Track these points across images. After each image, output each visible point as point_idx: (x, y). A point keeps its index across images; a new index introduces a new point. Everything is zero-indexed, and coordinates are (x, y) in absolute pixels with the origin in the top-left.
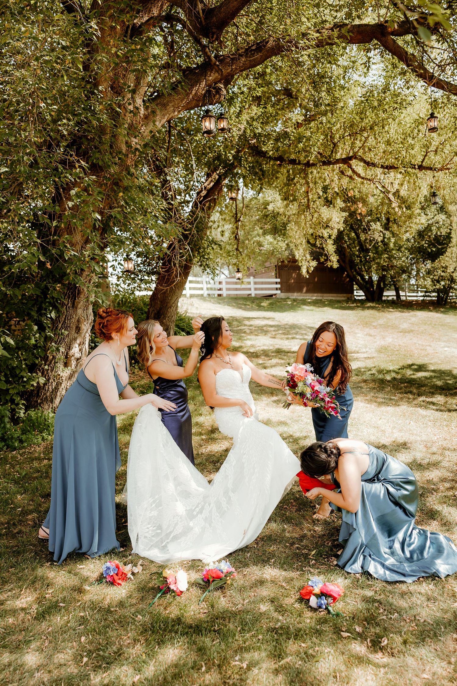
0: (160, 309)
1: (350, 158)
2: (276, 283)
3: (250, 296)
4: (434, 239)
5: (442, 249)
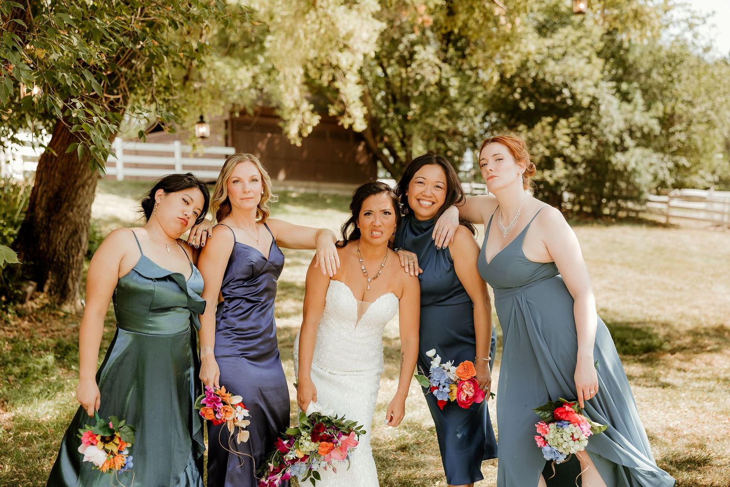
5: (544, 104)
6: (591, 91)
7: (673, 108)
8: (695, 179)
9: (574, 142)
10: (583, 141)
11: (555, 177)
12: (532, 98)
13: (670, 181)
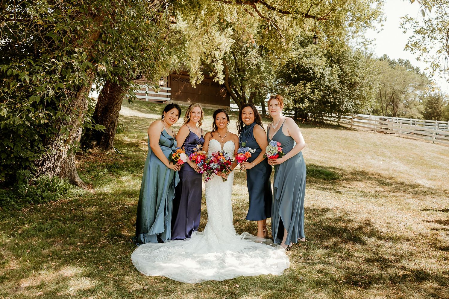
0: (108, 105)
1: (256, 1)
2: (167, 91)
3: (144, 100)
4: (297, 68)
5: (301, 76)
6: (321, 71)
7: (355, 80)
8: (363, 110)
9: (313, 92)
10: (316, 92)
11: (304, 106)
12: (297, 73)
13: (352, 110)
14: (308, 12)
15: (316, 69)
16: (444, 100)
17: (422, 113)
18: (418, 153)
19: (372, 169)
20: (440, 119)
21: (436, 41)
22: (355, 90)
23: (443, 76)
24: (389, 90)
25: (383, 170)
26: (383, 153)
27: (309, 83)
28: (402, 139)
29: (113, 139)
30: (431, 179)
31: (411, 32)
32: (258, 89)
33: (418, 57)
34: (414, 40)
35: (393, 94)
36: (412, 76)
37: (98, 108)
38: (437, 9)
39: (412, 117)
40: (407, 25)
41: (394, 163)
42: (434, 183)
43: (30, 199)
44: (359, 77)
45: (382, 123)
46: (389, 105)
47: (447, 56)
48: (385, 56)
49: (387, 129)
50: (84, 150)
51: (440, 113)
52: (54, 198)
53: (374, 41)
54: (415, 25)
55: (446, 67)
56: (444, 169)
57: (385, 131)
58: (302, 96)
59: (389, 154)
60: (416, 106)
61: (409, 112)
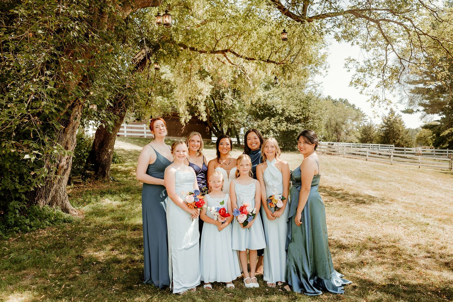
0: (104, 140)
1: (226, 51)
3: (143, 137)
4: (262, 107)
14: (269, 58)
15: (278, 107)
16: (375, 128)
17: (358, 138)
18: (360, 169)
19: (327, 184)
20: (373, 143)
21: (374, 77)
22: (308, 123)
23: (382, 106)
24: (333, 123)
25: (336, 184)
26: (333, 170)
27: (273, 118)
28: (346, 158)
29: (109, 169)
30: (376, 190)
31: (353, 71)
32: (234, 125)
33: (361, 91)
34: (357, 77)
35: (337, 125)
36: (350, 111)
37: (95, 143)
38: (374, 51)
39: (352, 142)
40: (350, 65)
41: (343, 178)
42: (379, 193)
43: (17, 228)
44: (311, 113)
45: (329, 147)
46: (334, 133)
47: (384, 89)
48: (329, 97)
49: (334, 151)
50: (84, 180)
51: (372, 138)
52: (42, 226)
53: (321, 84)
54: (357, 65)
55: (384, 98)
56: (383, 181)
57: (333, 153)
58: (267, 129)
59: (338, 171)
60: (354, 133)
61: (349, 138)
